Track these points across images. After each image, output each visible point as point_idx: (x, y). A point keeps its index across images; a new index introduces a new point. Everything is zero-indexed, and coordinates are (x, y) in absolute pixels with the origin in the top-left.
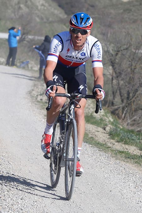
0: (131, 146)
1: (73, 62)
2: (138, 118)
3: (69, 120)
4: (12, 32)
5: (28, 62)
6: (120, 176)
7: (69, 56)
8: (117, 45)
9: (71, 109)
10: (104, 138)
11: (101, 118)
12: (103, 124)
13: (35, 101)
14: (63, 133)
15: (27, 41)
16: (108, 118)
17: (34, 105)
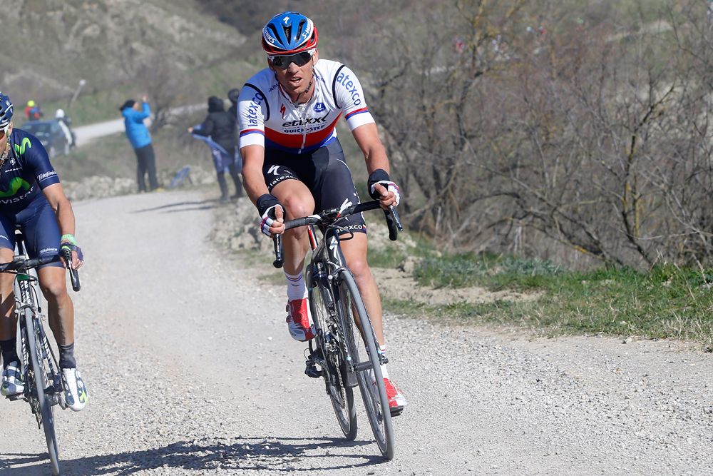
0: (470, 289)
1: (305, 133)
2: (474, 223)
3: (336, 276)
4: (129, 112)
5: (188, 169)
6: (459, 359)
7: (290, 123)
8: (377, 70)
9: (331, 248)
10: (405, 288)
11: (387, 247)
12: (395, 260)
13: (229, 253)
14: (330, 308)
15: (171, 123)
16: (404, 242)
17: (230, 262)
